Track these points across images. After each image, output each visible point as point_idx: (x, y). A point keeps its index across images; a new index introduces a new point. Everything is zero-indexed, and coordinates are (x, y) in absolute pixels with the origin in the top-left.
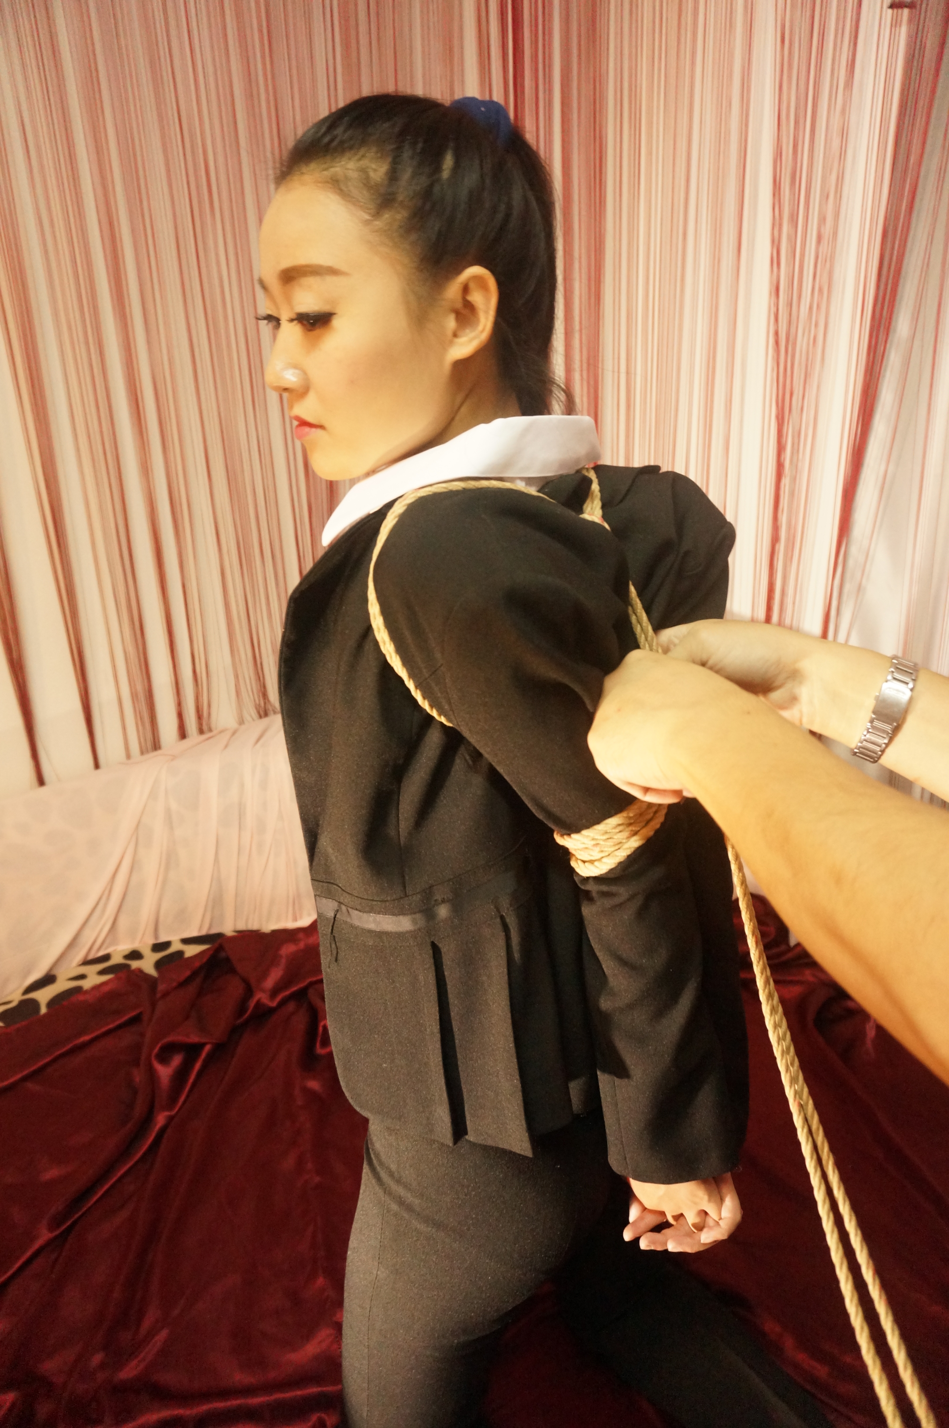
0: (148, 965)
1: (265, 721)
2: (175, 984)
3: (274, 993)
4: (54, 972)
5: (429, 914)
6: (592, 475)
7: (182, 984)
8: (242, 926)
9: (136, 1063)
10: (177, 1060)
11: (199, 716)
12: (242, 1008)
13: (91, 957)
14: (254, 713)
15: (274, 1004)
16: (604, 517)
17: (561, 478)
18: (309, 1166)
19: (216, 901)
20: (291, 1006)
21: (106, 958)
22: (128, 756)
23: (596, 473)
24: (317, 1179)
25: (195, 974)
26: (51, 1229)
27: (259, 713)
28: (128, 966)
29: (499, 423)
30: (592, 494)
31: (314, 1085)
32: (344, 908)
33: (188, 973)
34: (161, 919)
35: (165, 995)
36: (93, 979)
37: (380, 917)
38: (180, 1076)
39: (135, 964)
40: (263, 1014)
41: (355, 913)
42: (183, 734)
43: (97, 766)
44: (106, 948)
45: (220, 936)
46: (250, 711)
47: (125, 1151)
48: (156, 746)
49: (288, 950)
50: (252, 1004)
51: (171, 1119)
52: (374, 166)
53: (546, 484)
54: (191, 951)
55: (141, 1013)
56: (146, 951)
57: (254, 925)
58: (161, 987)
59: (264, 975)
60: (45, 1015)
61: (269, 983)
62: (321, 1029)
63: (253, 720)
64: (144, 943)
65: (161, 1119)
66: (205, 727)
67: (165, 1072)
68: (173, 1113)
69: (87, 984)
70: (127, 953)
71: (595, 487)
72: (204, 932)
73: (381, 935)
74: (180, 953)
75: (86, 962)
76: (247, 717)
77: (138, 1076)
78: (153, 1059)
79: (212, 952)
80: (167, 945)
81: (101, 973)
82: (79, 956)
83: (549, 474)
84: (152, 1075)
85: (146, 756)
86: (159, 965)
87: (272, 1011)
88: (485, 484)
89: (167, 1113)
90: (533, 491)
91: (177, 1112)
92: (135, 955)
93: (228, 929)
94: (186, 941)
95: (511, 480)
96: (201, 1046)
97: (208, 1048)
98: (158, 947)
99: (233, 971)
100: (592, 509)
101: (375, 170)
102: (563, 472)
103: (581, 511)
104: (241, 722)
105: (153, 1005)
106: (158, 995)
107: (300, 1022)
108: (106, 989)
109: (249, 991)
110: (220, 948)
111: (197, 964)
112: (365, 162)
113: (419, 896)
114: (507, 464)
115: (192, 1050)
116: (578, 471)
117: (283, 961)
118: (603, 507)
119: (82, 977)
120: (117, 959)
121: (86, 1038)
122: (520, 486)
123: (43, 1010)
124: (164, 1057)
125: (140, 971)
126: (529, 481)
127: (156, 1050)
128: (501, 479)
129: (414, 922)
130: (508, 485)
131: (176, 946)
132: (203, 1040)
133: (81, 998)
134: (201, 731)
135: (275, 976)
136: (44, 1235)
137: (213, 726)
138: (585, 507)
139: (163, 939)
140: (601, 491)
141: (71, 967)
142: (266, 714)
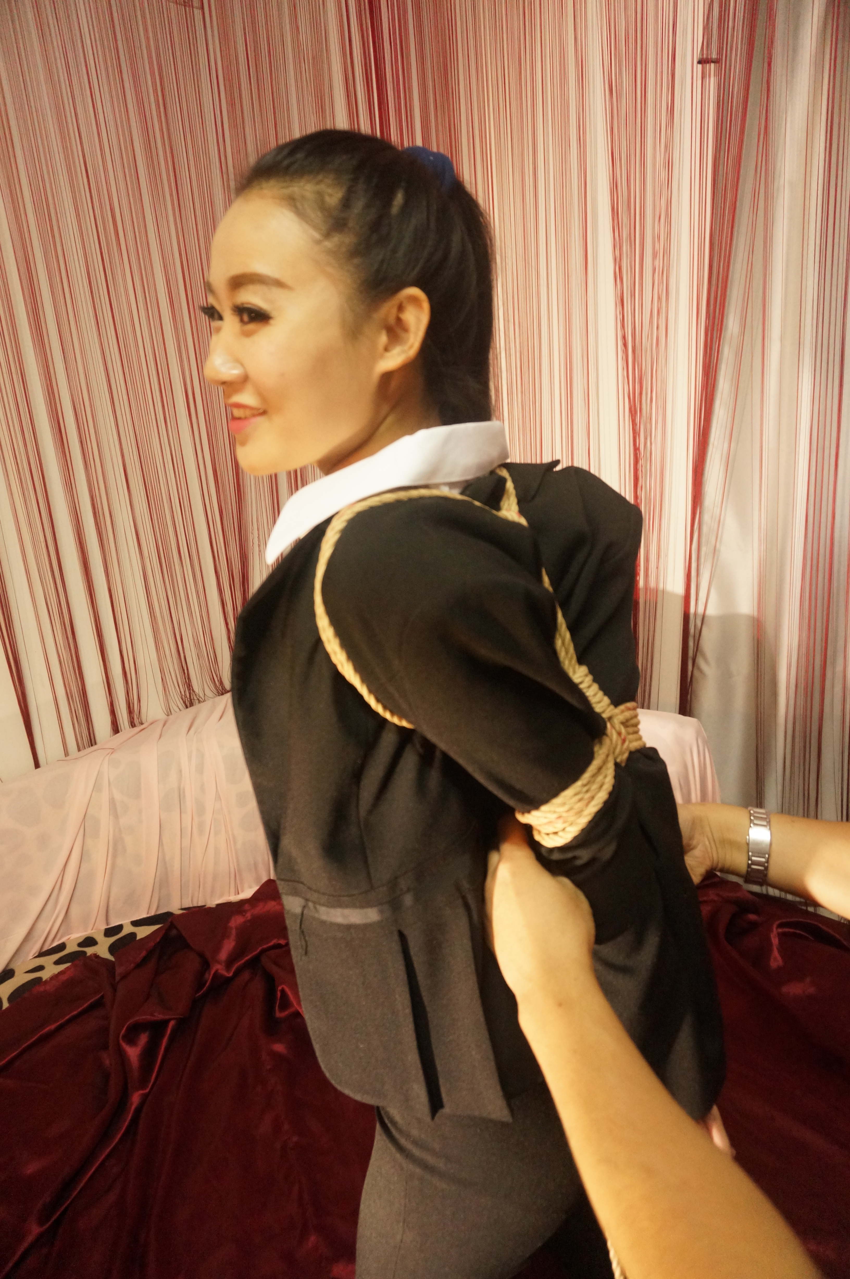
0: (102, 949)
1: (192, 710)
2: (132, 965)
3: (229, 963)
4: (11, 967)
5: (395, 904)
6: (504, 473)
7: (138, 966)
8: (188, 904)
9: (105, 1047)
10: (144, 1039)
11: (130, 711)
12: (200, 984)
13: (46, 948)
14: (181, 705)
15: (231, 975)
16: (522, 512)
17: (478, 480)
18: (286, 1127)
19: (162, 882)
20: (246, 975)
21: (62, 947)
22: (66, 754)
23: (509, 471)
24: (295, 1139)
25: (151, 953)
26: (41, 1223)
27: (185, 702)
28: (84, 953)
29: (423, 434)
30: (508, 491)
31: (279, 1048)
32: (311, 904)
33: (144, 953)
34: (111, 904)
35: (124, 977)
36: (51, 970)
37: (347, 911)
38: (149, 1054)
39: (90, 951)
40: (221, 984)
41: (323, 909)
42: (116, 729)
43: (37, 765)
44: (60, 939)
45: (169, 914)
46: (176, 701)
47: (104, 1136)
48: (92, 742)
49: (236, 921)
50: (209, 977)
51: (145, 1098)
52: (330, 191)
53: (467, 487)
54: (143, 932)
55: (102, 997)
56: (100, 937)
57: (199, 902)
58: (119, 970)
59: (217, 949)
60: (7, 1009)
61: (223, 955)
62: (279, 994)
63: (180, 710)
64: (96, 930)
65: (135, 1099)
66: (136, 721)
67: (133, 1053)
68: (147, 1090)
69: (45, 975)
70: (81, 940)
71: (510, 485)
72: (152, 913)
73: (349, 927)
74: (133, 935)
75: (41, 954)
76: (174, 707)
77: (107, 1060)
78: (121, 1041)
79: (164, 931)
80: (120, 928)
81: (57, 963)
82: (35, 949)
83: (469, 477)
84: (122, 1056)
85: (83, 752)
86: (112, 949)
87: (229, 980)
88: (414, 493)
89: (141, 1092)
90: (455, 494)
91: (152, 1089)
92: (90, 941)
93: (175, 907)
94: (136, 924)
95: (437, 486)
96: (166, 1022)
97: (172, 1023)
98: (109, 932)
99: (188, 946)
100: (509, 505)
101: (331, 195)
102: (480, 474)
103: (498, 509)
104: (169, 713)
105: (114, 988)
106: (118, 978)
107: (257, 988)
108: (64, 978)
109: (206, 965)
110: (172, 926)
111: (151, 944)
112: (322, 187)
113: (385, 888)
114: (434, 470)
115: (157, 1028)
116: (492, 472)
117: (234, 932)
118: (519, 503)
119: (40, 968)
120: (71, 948)
121: (52, 1027)
122: (445, 491)
123: (6, 1005)
124: (131, 1040)
125: (96, 956)
126: (452, 485)
127: (123, 1032)
128: (426, 487)
129: (381, 912)
130: (435, 492)
131: (128, 929)
132: (167, 1017)
133: (42, 989)
134: (133, 725)
135: (228, 947)
136: (35, 1230)
137: (144, 720)
138: (502, 503)
139: (114, 923)
140: (515, 488)
141: (28, 960)
142: (192, 704)
